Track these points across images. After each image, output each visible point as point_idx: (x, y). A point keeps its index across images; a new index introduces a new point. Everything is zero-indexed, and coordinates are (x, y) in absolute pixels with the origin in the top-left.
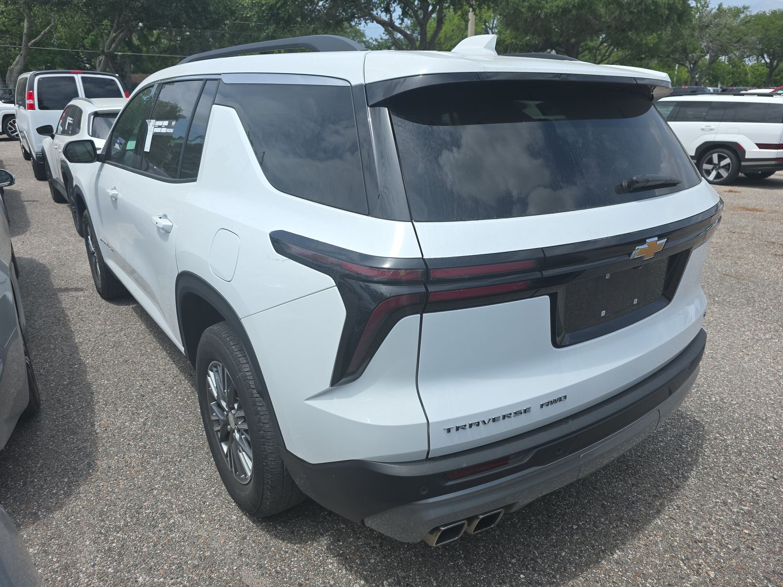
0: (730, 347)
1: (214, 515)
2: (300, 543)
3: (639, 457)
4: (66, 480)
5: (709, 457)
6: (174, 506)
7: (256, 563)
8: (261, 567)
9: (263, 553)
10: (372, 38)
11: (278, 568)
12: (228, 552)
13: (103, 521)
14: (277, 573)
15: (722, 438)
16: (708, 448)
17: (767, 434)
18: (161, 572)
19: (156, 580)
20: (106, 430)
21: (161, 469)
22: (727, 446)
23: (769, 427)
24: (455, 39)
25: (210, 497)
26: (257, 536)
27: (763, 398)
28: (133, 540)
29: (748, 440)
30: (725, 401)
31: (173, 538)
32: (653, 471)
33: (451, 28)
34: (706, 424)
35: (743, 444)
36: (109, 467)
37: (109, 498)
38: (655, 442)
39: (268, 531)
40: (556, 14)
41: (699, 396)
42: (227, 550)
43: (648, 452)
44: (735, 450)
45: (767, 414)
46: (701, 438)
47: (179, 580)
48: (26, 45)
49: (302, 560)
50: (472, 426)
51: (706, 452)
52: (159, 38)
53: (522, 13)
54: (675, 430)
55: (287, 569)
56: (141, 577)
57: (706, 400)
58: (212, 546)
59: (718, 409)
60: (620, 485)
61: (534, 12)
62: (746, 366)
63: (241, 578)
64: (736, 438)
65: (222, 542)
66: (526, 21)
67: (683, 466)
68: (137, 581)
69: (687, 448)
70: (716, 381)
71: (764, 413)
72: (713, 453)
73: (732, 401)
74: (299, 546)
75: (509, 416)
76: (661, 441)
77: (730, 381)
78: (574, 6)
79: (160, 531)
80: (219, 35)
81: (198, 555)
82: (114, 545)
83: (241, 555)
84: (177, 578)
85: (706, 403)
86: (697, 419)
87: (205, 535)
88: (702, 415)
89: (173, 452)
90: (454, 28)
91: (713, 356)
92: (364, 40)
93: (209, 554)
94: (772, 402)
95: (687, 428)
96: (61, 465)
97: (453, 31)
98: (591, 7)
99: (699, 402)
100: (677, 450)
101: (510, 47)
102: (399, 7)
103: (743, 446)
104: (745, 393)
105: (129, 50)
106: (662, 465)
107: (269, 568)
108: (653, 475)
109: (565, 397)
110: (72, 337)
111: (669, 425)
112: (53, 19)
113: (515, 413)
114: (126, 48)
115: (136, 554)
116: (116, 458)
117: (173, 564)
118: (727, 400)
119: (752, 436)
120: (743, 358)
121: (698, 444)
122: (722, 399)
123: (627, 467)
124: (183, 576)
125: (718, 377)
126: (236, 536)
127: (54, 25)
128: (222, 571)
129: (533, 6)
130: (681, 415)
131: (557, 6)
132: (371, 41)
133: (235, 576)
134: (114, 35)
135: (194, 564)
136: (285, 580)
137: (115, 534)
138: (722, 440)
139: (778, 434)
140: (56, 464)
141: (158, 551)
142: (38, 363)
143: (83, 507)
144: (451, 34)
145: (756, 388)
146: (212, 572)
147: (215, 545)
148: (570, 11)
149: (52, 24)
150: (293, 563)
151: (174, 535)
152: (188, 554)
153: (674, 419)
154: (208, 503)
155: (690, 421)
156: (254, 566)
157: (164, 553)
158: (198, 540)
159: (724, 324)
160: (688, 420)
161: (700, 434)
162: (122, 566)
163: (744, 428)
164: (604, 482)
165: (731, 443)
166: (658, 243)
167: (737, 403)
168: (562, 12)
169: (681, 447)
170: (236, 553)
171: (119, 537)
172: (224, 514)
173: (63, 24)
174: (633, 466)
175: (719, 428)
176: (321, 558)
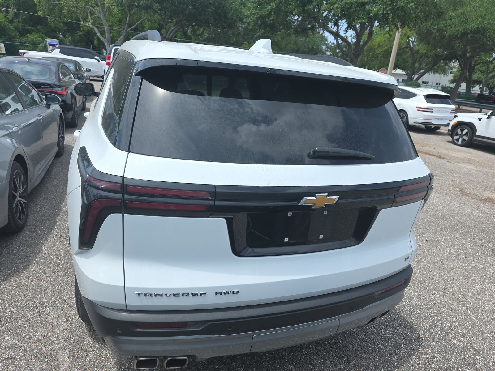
0: (484, 290)
1: (68, 313)
2: (102, 344)
3: (359, 351)
4: (9, 272)
5: (412, 365)
6: (51, 302)
7: (70, 348)
8: (72, 351)
9: (78, 344)
10: (331, 42)
11: (80, 356)
12: (60, 337)
13: (11, 300)
14: (78, 357)
15: (432, 354)
16: (416, 359)
17: (472, 362)
18: (19, 337)
19: (14, 341)
20: (47, 249)
21: (59, 279)
22: (432, 362)
23: (477, 357)
24: (385, 47)
25: (73, 302)
26: (81, 333)
27: (486, 334)
28: (18, 315)
29: (453, 362)
30: (453, 328)
31: (38, 320)
32: (362, 364)
33: (384, 40)
34: (426, 341)
35: (447, 364)
36: (34, 271)
37: (22, 288)
38: (377, 344)
39: (90, 331)
40: (457, 36)
41: (435, 320)
42: (61, 336)
43: (367, 349)
44: (437, 367)
45: (482, 347)
46: (415, 350)
47: (25, 345)
48: (126, 30)
49: (96, 355)
50: (157, 296)
51: (413, 361)
52: (203, 32)
53: (433, 33)
54: (398, 339)
55: (84, 357)
56: (7, 337)
57: (438, 324)
58: (54, 331)
59: (443, 333)
60: (331, 367)
61: (441, 33)
62: (487, 307)
63: (57, 354)
64: (444, 357)
65: (62, 330)
66: (434, 38)
67: (388, 367)
68: (4, 339)
69: (399, 354)
70: (455, 312)
71: (479, 345)
72: (417, 364)
73: (459, 330)
74: (100, 345)
75: (187, 295)
76: (383, 345)
77: (467, 315)
78: (471, 31)
79: (34, 314)
80: (237, 33)
81: (44, 334)
82: (7, 315)
83: (66, 341)
84: (25, 344)
85: (436, 326)
86: (421, 336)
87: (55, 324)
88: (428, 334)
89: (71, 271)
90: (386, 39)
91: (465, 294)
92: (326, 43)
93: (50, 335)
94: (492, 339)
95: (410, 340)
96: (12, 263)
97: (384, 41)
98: (484, 33)
99: (431, 324)
100: (391, 354)
101: (424, 55)
102: (346, 23)
103: (446, 365)
104: (473, 327)
105: (185, 38)
106: (372, 361)
107: (76, 353)
108: (360, 367)
109: (238, 292)
110: (66, 194)
111: (396, 334)
112: (143, 17)
113: (192, 294)
114: (184, 37)
115: (14, 323)
116: (41, 266)
117: (28, 335)
118: (455, 328)
119: (458, 359)
120: (489, 300)
121: (410, 354)
122: (451, 327)
123: (345, 356)
124: (28, 344)
125: (458, 310)
126: (70, 329)
127: (143, 20)
128: (49, 347)
129: (441, 29)
130: (411, 330)
131: (458, 31)
132: (330, 44)
133: (54, 352)
134: (173, 28)
135: (38, 338)
136: (79, 363)
137: (11, 309)
138: (431, 356)
139: (481, 363)
140: (10, 262)
141: (26, 325)
142: (40, 204)
143: (7, 289)
144: (383, 43)
145: (486, 325)
146: (44, 346)
147: (57, 331)
148: (468, 34)
149: (142, 19)
150: (90, 355)
151: (40, 318)
152: (39, 332)
153: (403, 331)
154: (69, 305)
155: (415, 336)
156: (68, 350)
157: (27, 327)
158: (50, 325)
159: (490, 273)
160: (413, 335)
161: (416, 347)
162: (3, 328)
163: (456, 352)
164: (320, 361)
165: (437, 360)
166: (328, 197)
167: (462, 333)
168: (462, 34)
169: (395, 353)
170: (64, 339)
171: (12, 311)
172: (73, 314)
173: (148, 20)
174: (349, 356)
175: (435, 347)
176: (107, 357)
